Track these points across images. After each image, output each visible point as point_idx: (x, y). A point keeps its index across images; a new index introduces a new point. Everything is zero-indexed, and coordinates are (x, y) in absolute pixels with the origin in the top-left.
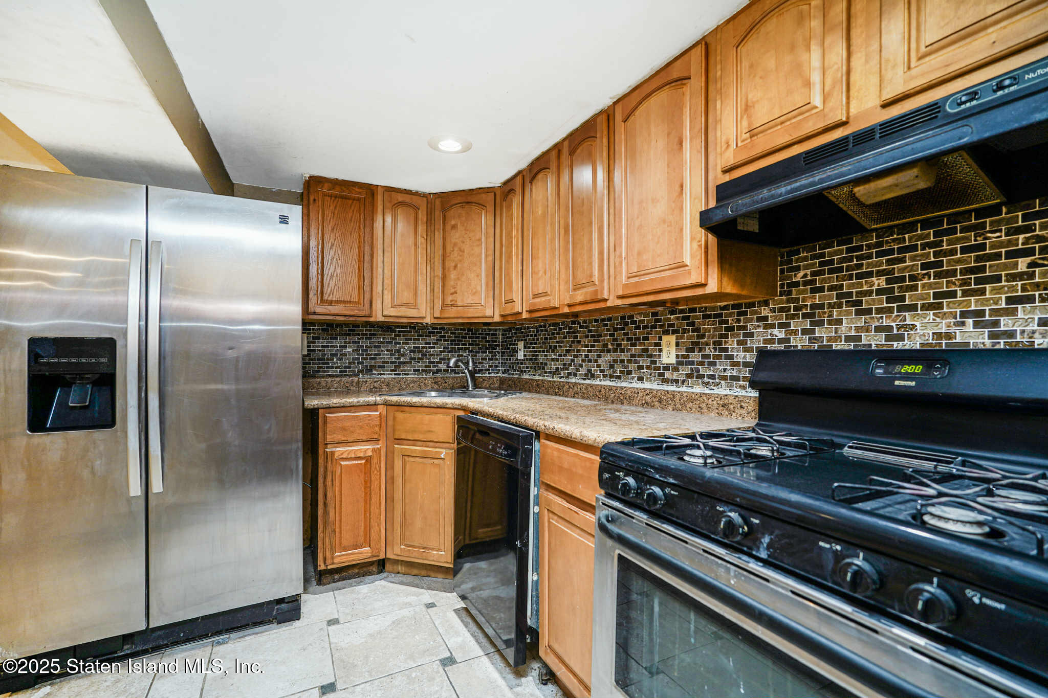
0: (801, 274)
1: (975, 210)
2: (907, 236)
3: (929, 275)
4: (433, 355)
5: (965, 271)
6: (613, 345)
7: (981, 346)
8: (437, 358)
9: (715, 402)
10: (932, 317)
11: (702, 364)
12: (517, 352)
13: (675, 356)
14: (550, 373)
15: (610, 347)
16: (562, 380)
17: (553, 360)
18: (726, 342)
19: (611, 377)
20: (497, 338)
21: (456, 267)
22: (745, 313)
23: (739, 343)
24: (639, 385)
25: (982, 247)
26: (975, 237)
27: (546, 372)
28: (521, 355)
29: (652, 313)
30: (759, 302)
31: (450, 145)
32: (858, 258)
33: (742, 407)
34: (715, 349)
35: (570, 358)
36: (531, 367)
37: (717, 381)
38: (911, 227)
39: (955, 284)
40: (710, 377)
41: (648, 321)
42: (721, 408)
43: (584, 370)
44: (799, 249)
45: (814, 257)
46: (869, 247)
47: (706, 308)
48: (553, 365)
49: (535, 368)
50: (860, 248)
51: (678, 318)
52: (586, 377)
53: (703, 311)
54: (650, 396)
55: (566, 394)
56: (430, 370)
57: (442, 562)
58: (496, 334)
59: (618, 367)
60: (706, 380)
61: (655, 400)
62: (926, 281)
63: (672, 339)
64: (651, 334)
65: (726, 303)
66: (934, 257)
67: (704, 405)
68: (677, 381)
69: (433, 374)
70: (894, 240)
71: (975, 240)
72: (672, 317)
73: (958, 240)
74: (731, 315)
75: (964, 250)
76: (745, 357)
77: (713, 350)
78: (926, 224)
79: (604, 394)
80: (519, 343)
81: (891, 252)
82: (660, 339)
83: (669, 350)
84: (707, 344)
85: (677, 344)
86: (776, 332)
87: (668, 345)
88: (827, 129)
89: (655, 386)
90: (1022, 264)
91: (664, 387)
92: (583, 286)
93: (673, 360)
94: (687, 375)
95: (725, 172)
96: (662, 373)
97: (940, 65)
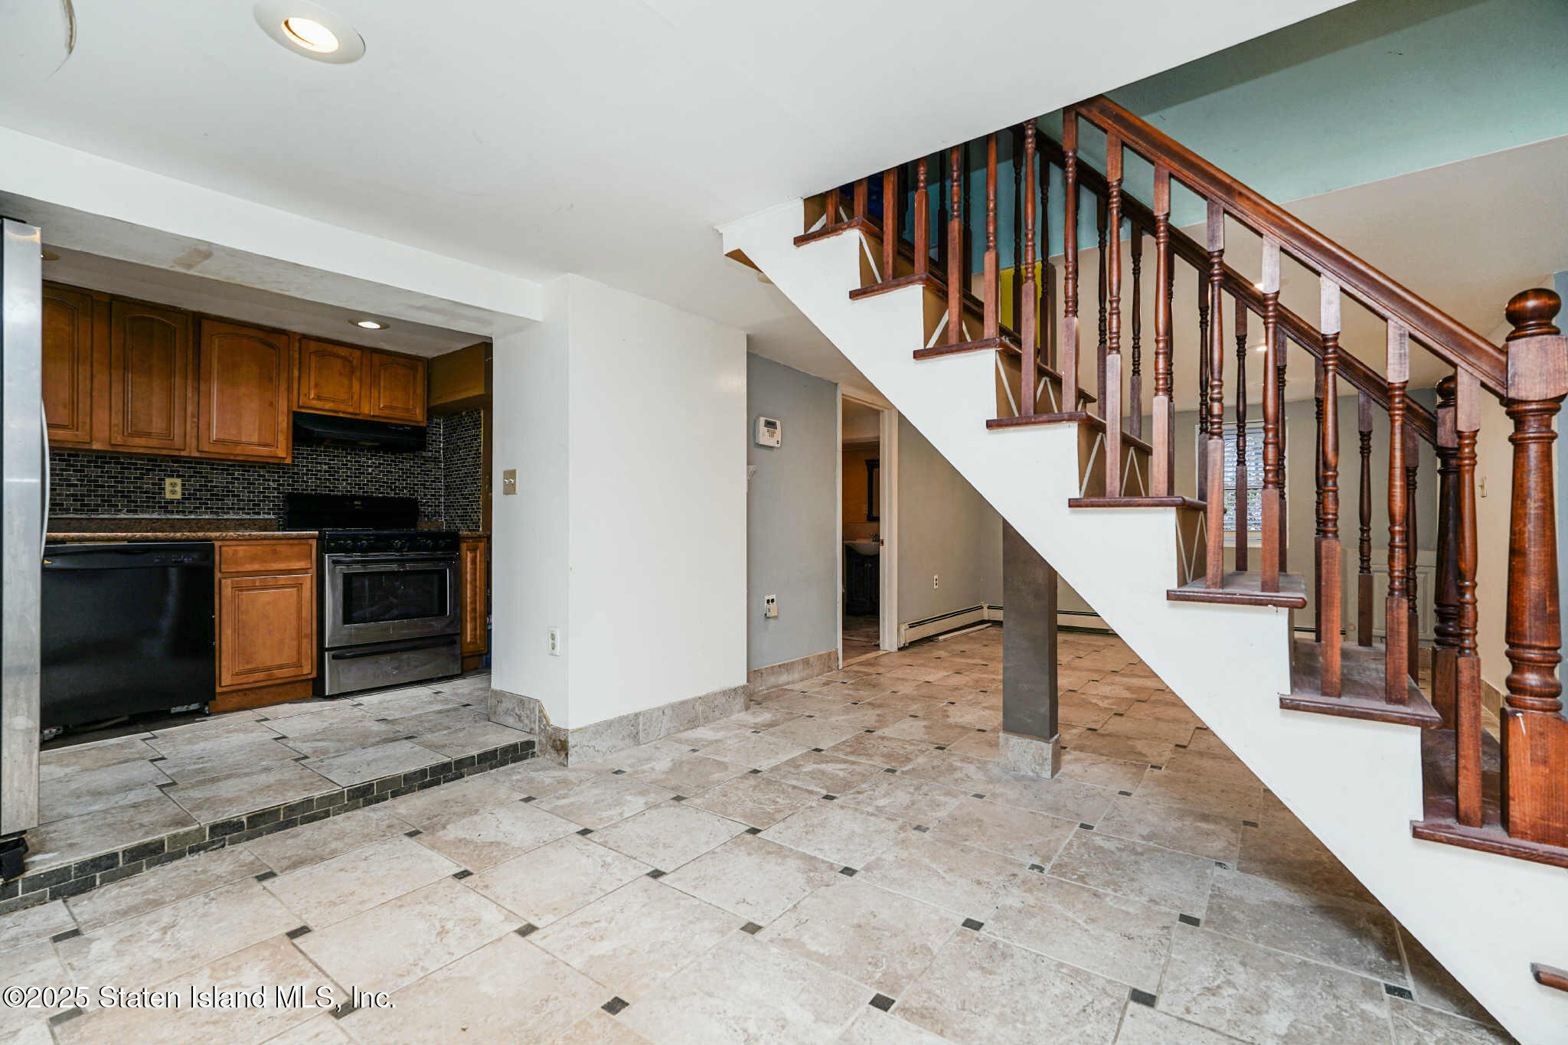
5: (355, 469)
11: (210, 499)
13: (180, 494)
18: (232, 487)
25: (360, 462)
26: (358, 457)
33: (255, 524)
34: (223, 491)
37: (226, 510)
38: (337, 448)
40: (217, 508)
47: (214, 463)
51: (183, 467)
53: (210, 465)
60: (215, 510)
63: (177, 481)
65: (231, 463)
70: (330, 451)
71: (358, 459)
72: (175, 465)
74: (236, 470)
75: (355, 461)
77: (220, 491)
78: (343, 449)
81: (330, 456)
82: (162, 480)
83: (173, 489)
84: (215, 487)
85: (183, 485)
86: (271, 483)
87: (173, 485)
88: (352, 414)
89: (155, 516)
90: (370, 470)
91: (169, 516)
92: (149, 435)
93: (178, 496)
94: (195, 508)
95: (299, 407)
96: (167, 506)
97: (387, 413)
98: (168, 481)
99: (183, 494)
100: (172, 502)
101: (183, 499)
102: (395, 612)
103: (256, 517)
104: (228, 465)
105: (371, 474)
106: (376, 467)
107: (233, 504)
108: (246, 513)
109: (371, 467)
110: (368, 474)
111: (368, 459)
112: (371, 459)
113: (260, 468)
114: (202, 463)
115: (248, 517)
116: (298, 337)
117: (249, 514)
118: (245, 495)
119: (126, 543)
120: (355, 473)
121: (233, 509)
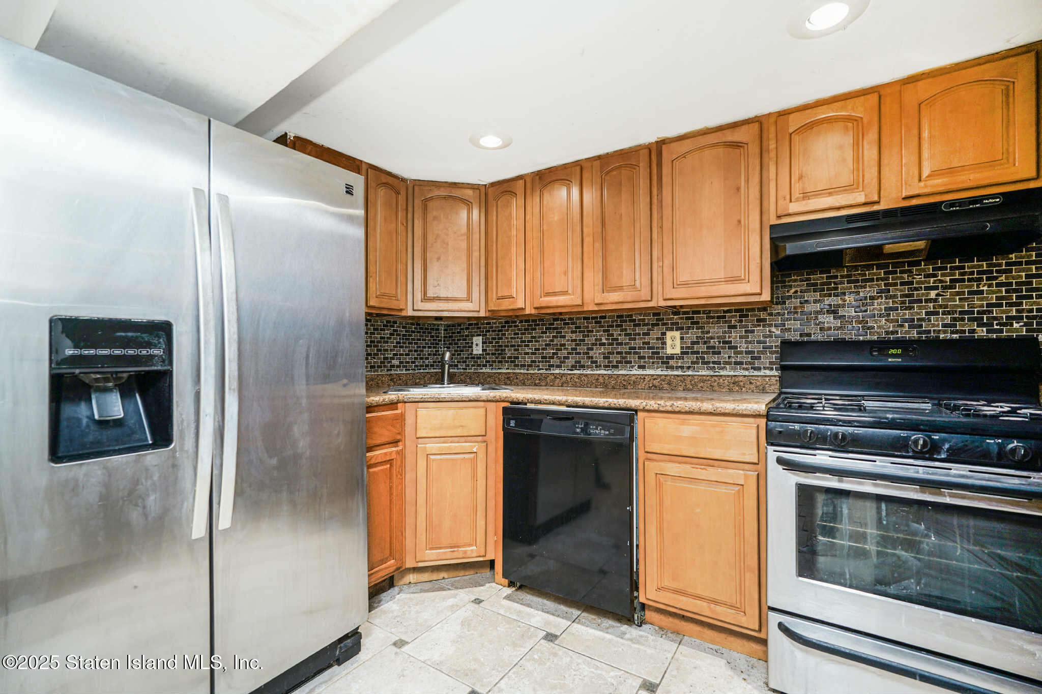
0: (793, 290)
1: (907, 262)
2: (867, 272)
3: (881, 297)
4: (387, 350)
5: (902, 296)
6: (607, 339)
7: (913, 338)
8: (390, 354)
9: (726, 381)
10: (884, 321)
11: (706, 353)
12: (471, 347)
13: (680, 348)
14: (524, 366)
15: (604, 341)
16: (541, 371)
17: (527, 354)
18: (729, 337)
19: (606, 366)
20: (439, 333)
21: (439, 259)
22: (747, 316)
23: (741, 337)
24: (641, 372)
25: (912, 283)
26: (908, 276)
27: (517, 366)
28: (478, 350)
29: (653, 313)
30: (758, 308)
31: (491, 141)
32: (835, 283)
33: (751, 383)
34: (720, 342)
35: (552, 351)
36: (495, 362)
37: (722, 365)
38: (869, 267)
39: (897, 303)
40: (714, 363)
41: (649, 320)
42: (731, 385)
43: (571, 362)
44: (791, 274)
45: (802, 281)
46: (842, 277)
47: (710, 311)
48: (528, 359)
49: (499, 362)
50: (836, 277)
51: (682, 318)
52: (574, 367)
53: (707, 314)
54: (658, 380)
55: (551, 384)
56: (385, 366)
57: (473, 557)
58: (438, 329)
59: (615, 359)
60: (711, 365)
61: (663, 383)
62: (880, 300)
63: (677, 334)
64: (653, 330)
65: (728, 308)
66: (885, 286)
67: (716, 384)
68: (682, 368)
69: (388, 370)
70: (859, 274)
71: (908, 279)
72: (675, 317)
73: (898, 278)
74: (732, 317)
75: (902, 284)
76: (747, 348)
77: (717, 343)
78: (879, 267)
79: (602, 381)
80: (475, 339)
81: (857, 281)
82: (664, 334)
83: (673, 343)
84: (712, 338)
85: (682, 338)
86: (773, 329)
87: (673, 339)
88: (865, 204)
89: (659, 372)
90: (933, 294)
91: (670, 372)
92: (620, 288)
93: (678, 351)
94: (693, 363)
95: (779, 217)
96: (666, 361)
97: (938, 183)
98: (669, 334)
99: (682, 348)
100: (671, 357)
101: (682, 353)
102: (912, 586)
103: (756, 373)
104: (725, 312)
105: (935, 300)
106: (945, 288)
107: (729, 357)
108: (744, 369)
109: (936, 288)
110: (930, 300)
111: (928, 276)
112: (935, 276)
113: (759, 310)
114: (699, 312)
115: (747, 373)
116: (772, 120)
117: (747, 369)
118: (743, 347)
119: (564, 408)
120: (903, 302)
121: (730, 363)
